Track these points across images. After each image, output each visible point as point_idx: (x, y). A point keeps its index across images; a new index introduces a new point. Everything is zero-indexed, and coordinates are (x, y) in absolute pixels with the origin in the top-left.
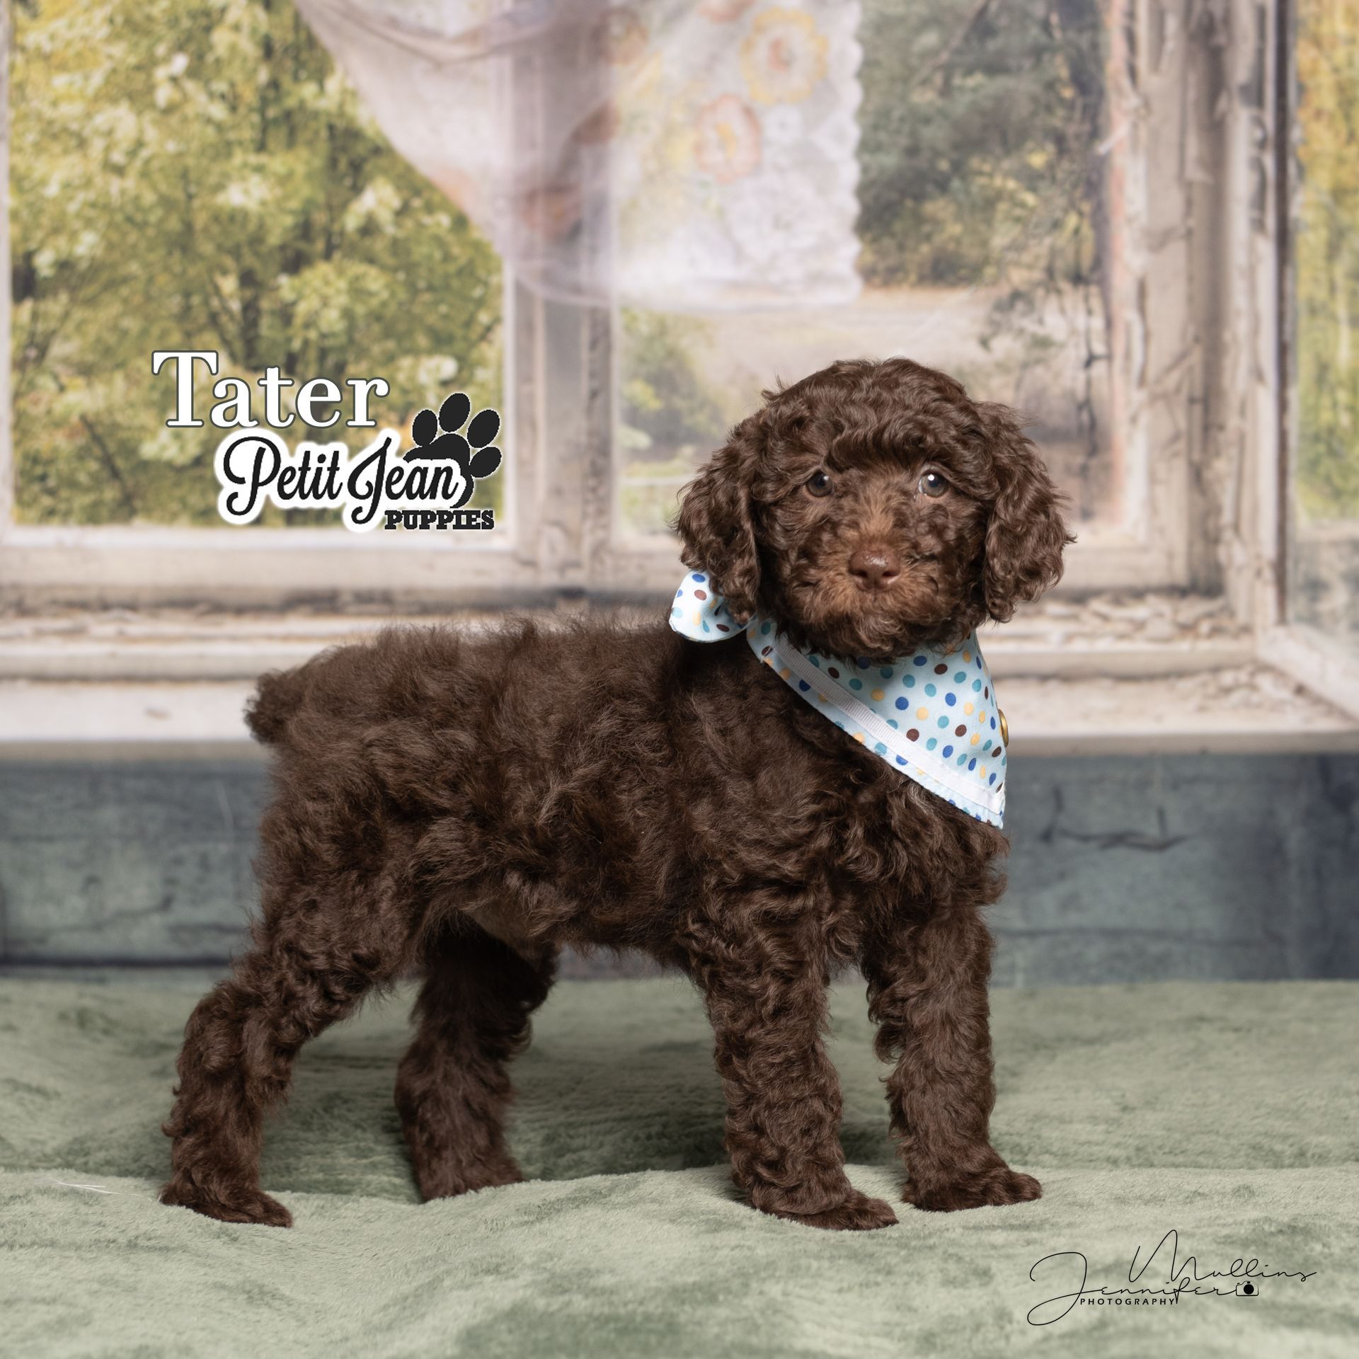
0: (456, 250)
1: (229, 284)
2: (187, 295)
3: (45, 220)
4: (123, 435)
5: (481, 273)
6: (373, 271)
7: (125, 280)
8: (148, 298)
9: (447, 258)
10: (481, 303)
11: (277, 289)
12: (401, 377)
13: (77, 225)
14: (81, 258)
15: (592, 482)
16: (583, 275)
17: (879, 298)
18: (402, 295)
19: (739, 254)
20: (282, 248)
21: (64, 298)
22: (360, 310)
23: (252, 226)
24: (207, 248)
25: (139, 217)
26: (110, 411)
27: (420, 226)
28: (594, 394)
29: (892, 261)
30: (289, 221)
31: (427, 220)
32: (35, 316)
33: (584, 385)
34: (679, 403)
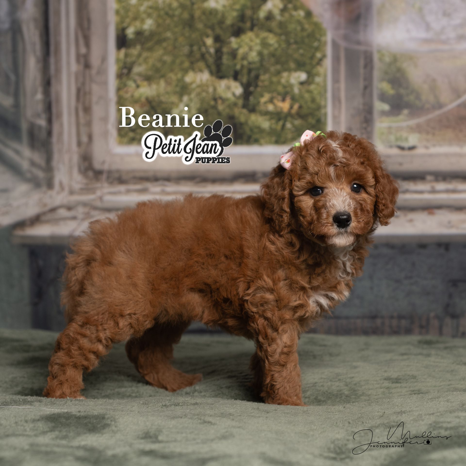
0: (307, 26)
1: (209, 41)
2: (191, 46)
3: (131, 14)
4: (164, 106)
5: (318, 36)
6: (271, 36)
7: (165, 40)
8: (175, 47)
9: (303, 29)
10: (317, 49)
11: (230, 43)
12: (283, 81)
13: (144, 16)
14: (145, 31)
15: (364, 125)
16: (361, 37)
18: (284, 45)
19: (428, 27)
20: (232, 25)
21: (138, 47)
22: (266, 52)
23: (219, 16)
24: (200, 26)
25: (171, 12)
26: (158, 96)
27: (291, 16)
28: (366, 88)
30: (235, 14)
31: (294, 13)
32: (126, 55)
33: (361, 84)
34: (402, 91)
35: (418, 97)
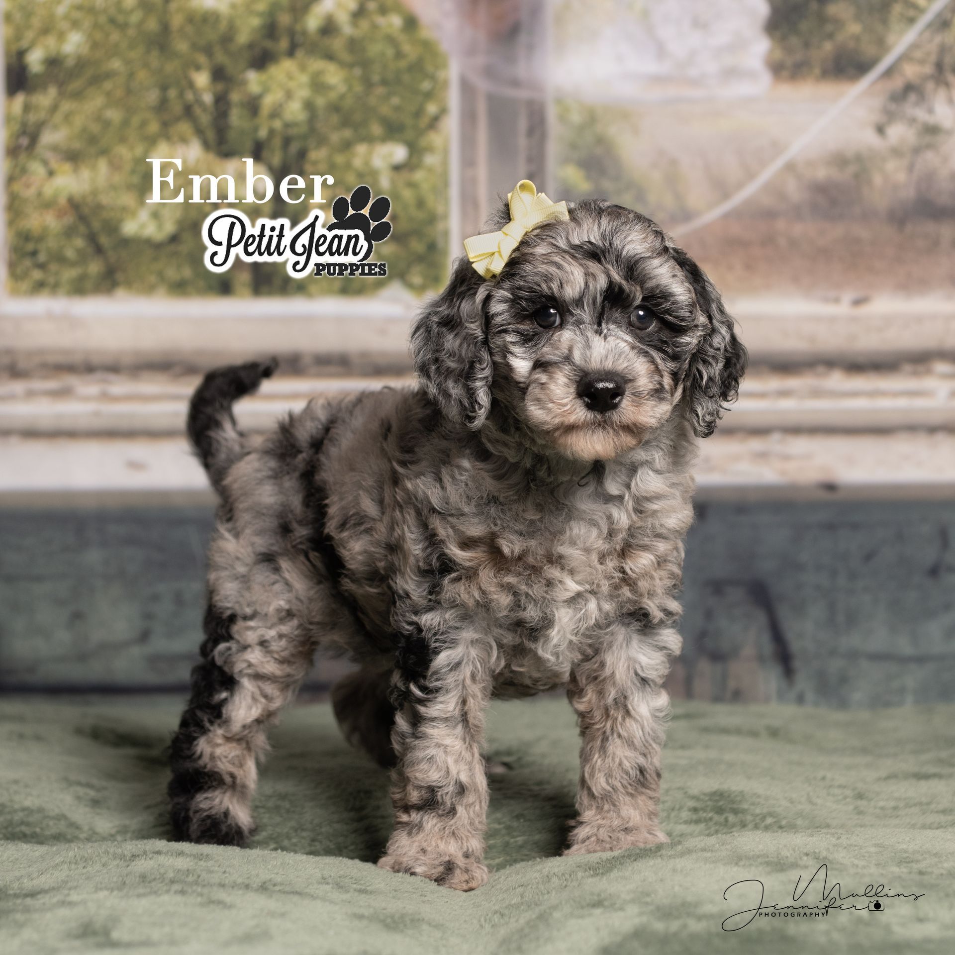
0: (407, 48)
1: (202, 79)
2: (164, 88)
3: (36, 22)
5: (429, 68)
6: (331, 67)
7: (108, 75)
8: (129, 92)
9: (399, 55)
10: (429, 96)
11: (245, 83)
12: (358, 162)
13: (64, 25)
14: (67, 56)
16: (521, 70)
17: (787, 90)
18: (358, 88)
19: (661, 52)
20: (251, 46)
21: (52, 91)
22: (321, 102)
23: (223, 26)
24: (182, 46)
25: (120, 18)
26: (94, 193)
27: (375, 27)
29: (799, 56)
30: (256, 22)
31: (381, 20)
32: (27, 108)
33: (522, 169)
34: (607, 185)
35: (640, 197)
